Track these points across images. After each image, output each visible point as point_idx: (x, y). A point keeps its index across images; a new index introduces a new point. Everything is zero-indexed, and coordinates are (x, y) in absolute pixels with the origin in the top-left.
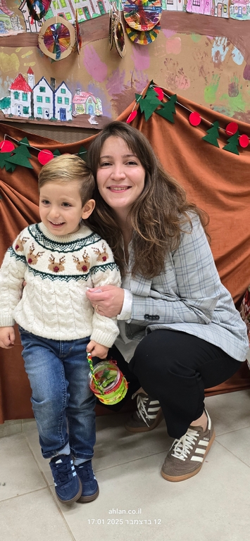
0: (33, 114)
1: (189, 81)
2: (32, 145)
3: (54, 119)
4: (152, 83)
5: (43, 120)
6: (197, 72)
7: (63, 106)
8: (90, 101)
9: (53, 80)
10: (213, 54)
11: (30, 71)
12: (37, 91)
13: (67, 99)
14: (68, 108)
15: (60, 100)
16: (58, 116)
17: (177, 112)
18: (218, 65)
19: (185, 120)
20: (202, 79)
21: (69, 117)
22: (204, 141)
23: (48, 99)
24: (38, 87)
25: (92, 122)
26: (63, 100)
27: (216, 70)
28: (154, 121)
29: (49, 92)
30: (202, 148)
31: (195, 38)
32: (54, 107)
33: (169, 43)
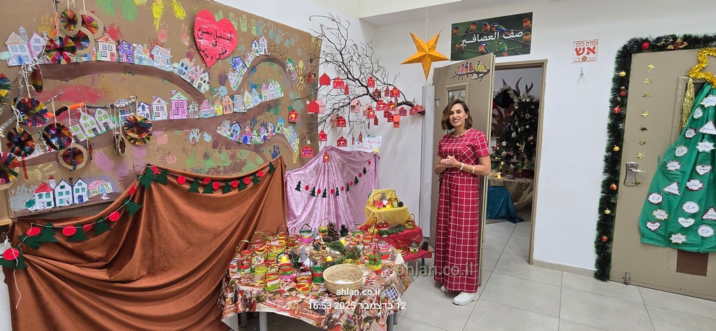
0: (55, 205)
1: (175, 158)
2: (56, 225)
3: (73, 204)
4: (149, 165)
5: (65, 206)
6: (181, 151)
7: (80, 194)
8: (102, 185)
9: (71, 179)
10: (191, 139)
11: (51, 178)
12: (58, 190)
13: (83, 189)
14: (84, 194)
15: (78, 191)
16: (76, 201)
17: (169, 178)
18: (195, 145)
19: (175, 181)
20: (185, 154)
21: (85, 199)
22: (189, 191)
23: (68, 193)
24: (59, 186)
25: (105, 198)
26: (80, 190)
27: (194, 148)
28: (153, 186)
29: (68, 188)
30: (189, 196)
31: (177, 133)
32: (73, 196)
33: (160, 139)
